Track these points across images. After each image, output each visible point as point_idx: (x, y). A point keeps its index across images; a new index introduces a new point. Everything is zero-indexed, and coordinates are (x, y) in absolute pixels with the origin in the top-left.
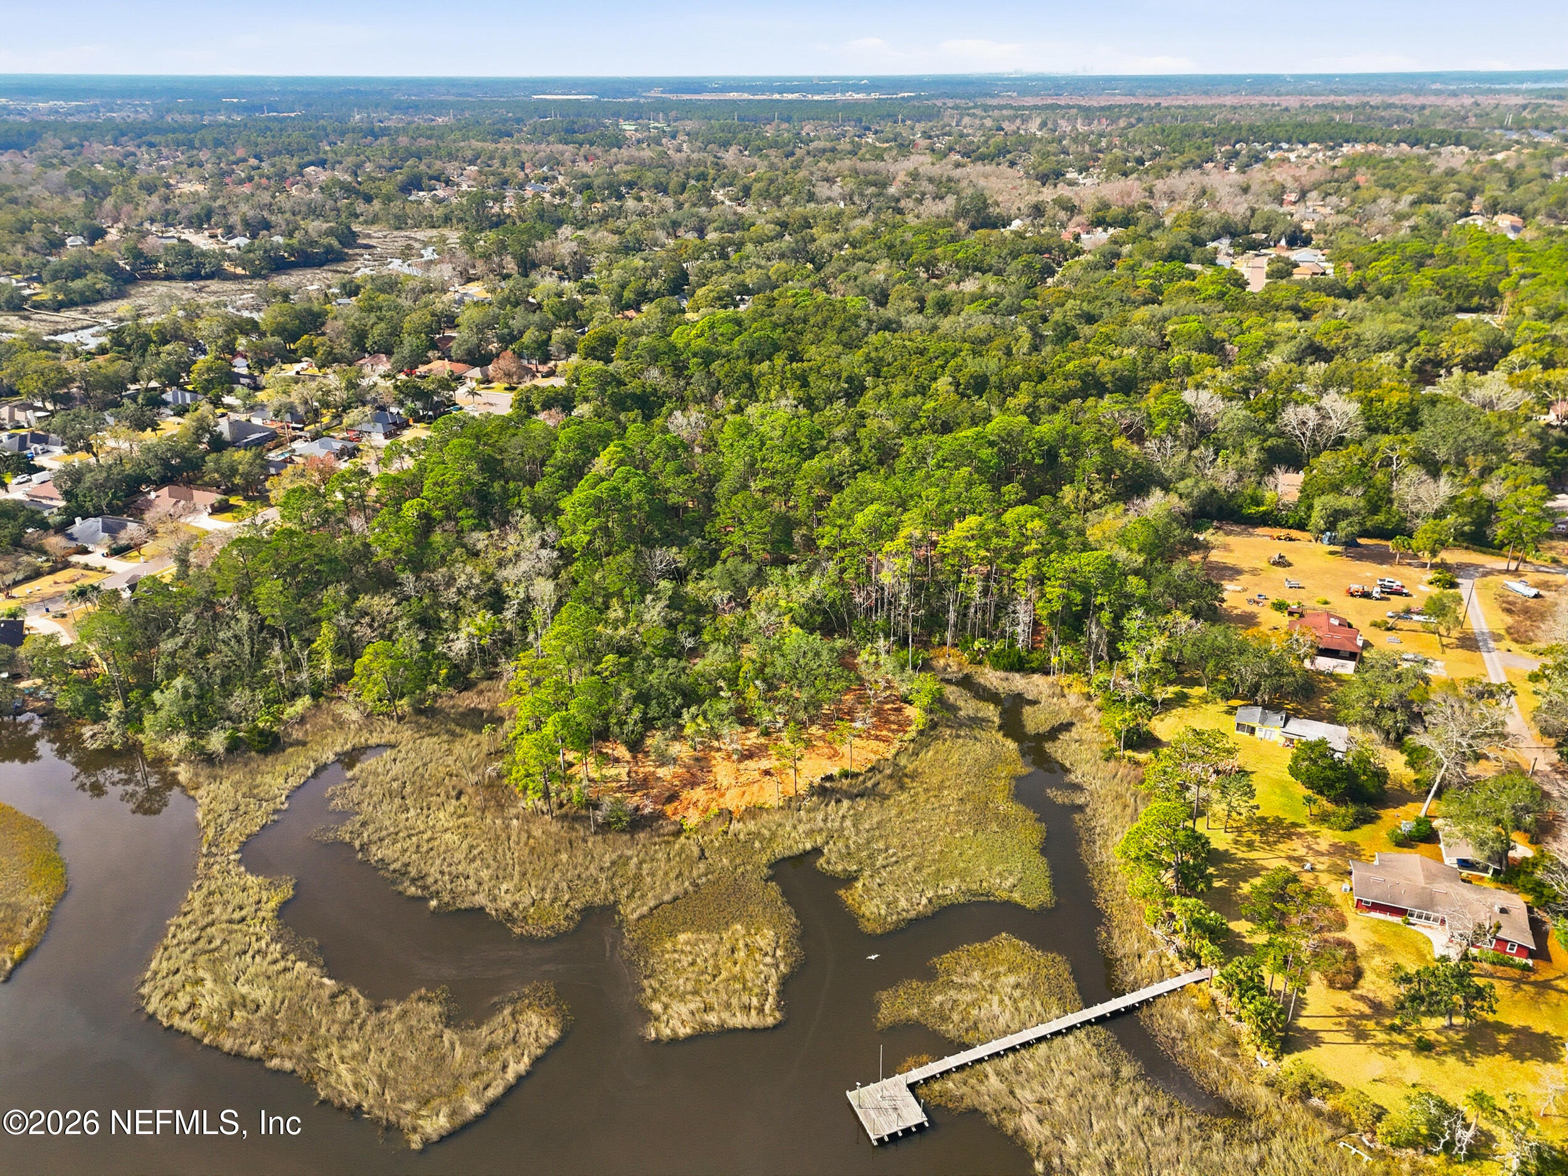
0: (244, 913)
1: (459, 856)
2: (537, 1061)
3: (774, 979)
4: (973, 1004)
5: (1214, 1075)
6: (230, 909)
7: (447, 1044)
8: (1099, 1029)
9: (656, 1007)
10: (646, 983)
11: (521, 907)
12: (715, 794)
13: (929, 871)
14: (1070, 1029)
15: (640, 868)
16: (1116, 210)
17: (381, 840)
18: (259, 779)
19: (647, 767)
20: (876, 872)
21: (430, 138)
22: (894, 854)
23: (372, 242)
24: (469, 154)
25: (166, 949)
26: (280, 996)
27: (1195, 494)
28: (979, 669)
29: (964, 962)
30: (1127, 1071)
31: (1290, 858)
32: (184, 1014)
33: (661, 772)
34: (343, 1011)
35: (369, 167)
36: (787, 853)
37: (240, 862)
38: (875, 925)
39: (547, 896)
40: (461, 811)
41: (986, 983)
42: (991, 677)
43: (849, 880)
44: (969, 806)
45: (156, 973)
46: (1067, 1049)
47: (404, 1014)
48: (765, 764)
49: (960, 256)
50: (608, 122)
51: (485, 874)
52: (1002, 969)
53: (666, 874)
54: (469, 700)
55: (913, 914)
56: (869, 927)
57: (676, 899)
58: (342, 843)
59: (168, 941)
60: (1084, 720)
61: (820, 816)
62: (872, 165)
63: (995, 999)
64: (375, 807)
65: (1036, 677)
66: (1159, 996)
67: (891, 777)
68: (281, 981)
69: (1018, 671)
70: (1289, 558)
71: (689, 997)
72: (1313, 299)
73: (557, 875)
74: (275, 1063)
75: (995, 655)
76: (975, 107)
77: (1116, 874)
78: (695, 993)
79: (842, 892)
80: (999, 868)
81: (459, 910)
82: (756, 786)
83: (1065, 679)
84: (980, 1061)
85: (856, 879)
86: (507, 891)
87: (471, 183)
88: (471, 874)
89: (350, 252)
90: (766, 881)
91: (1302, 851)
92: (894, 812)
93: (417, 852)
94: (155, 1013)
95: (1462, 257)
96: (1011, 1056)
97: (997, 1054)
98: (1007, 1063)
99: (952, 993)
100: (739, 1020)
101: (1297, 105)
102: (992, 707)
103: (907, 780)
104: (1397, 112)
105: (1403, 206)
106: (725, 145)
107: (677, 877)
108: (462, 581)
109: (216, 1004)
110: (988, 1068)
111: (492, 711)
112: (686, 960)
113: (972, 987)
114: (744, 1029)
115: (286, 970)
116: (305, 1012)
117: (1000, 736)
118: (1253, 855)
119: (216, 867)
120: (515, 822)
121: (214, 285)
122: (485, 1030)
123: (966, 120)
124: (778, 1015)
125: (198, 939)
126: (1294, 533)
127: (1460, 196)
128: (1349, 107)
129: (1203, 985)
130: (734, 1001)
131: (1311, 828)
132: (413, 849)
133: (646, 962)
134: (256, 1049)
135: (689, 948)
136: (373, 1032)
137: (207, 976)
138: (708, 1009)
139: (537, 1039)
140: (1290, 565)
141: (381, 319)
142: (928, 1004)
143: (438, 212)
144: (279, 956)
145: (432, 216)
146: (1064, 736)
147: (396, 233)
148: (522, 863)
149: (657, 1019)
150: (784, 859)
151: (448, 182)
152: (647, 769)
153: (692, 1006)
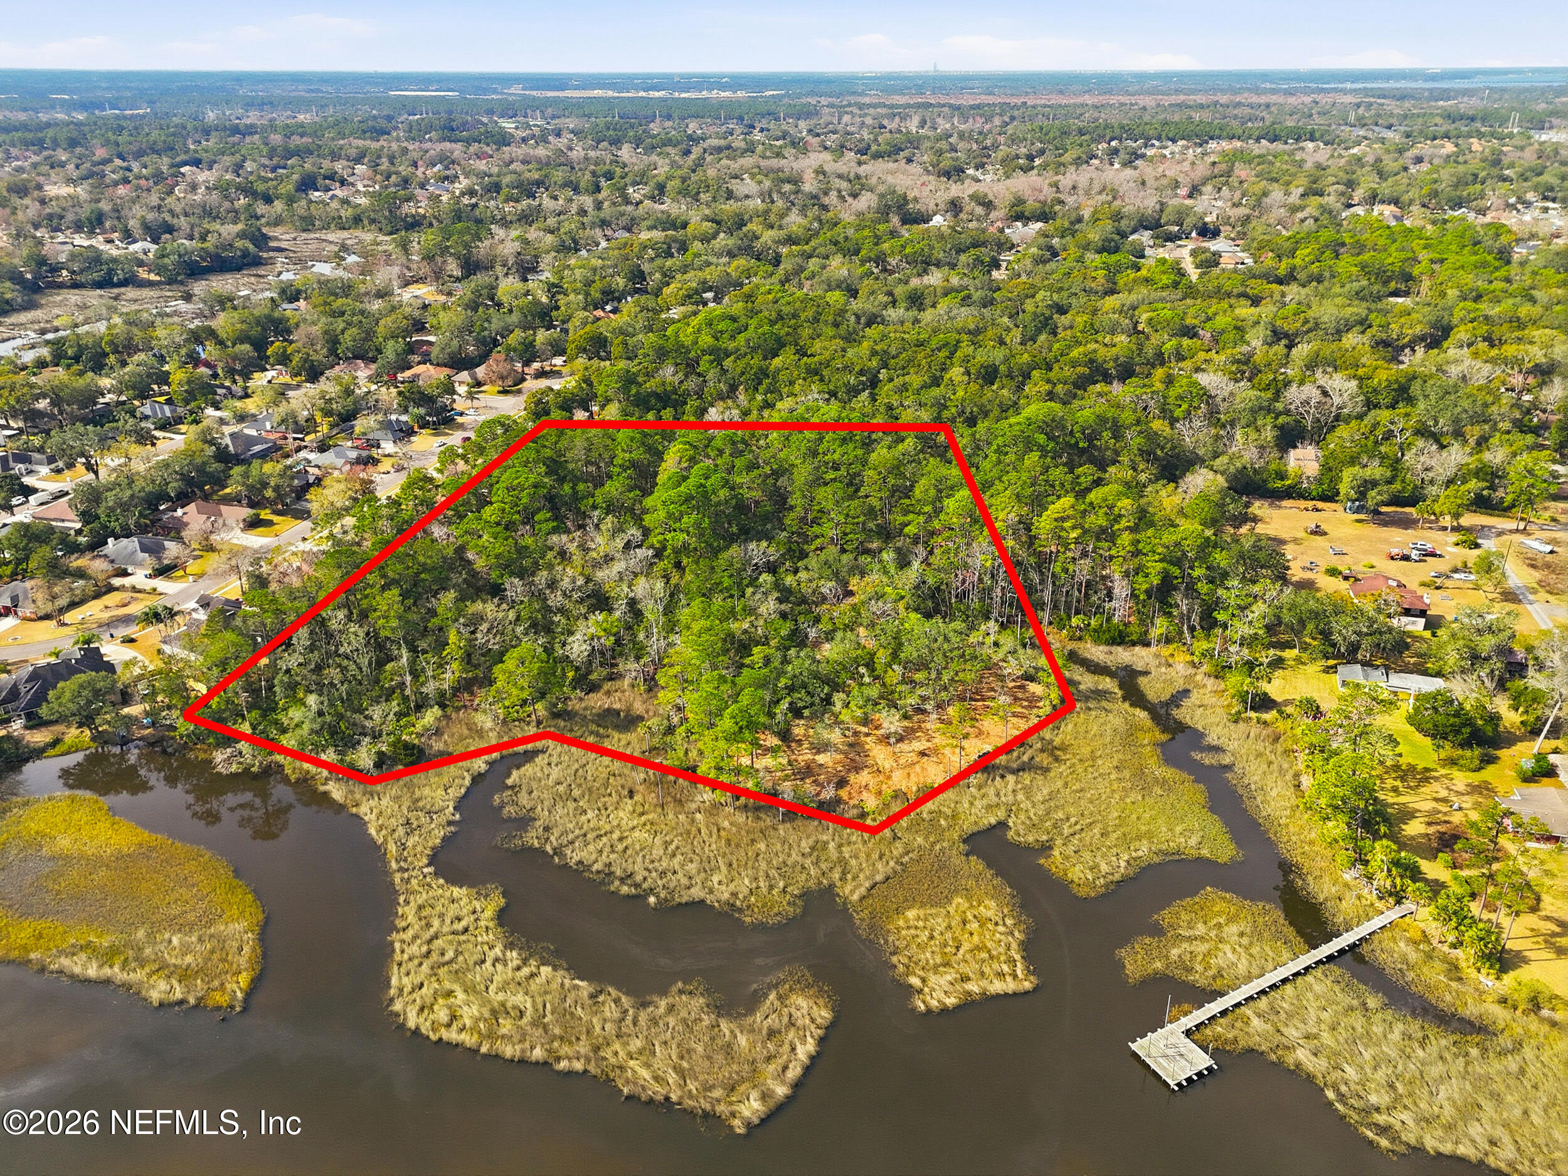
0: (464, 923)
1: (658, 852)
2: (821, 1041)
3: (1014, 946)
4: (1209, 953)
5: (1448, 998)
6: (448, 921)
7: (727, 1033)
8: (1332, 966)
9: (915, 981)
10: (894, 959)
11: (741, 896)
12: (881, 778)
13: (1115, 835)
14: (1307, 969)
15: (841, 852)
16: (1031, 205)
17: (572, 842)
18: (418, 793)
19: (805, 756)
20: (1066, 841)
21: (302, 136)
22: (1076, 823)
23: (284, 245)
24: (353, 152)
25: (400, 964)
26: (539, 1000)
27: (1232, 469)
28: (1081, 645)
29: (1185, 916)
30: (1372, 1002)
31: (1436, 800)
32: (449, 1025)
33: (821, 759)
34: (610, 1010)
35: (249, 166)
36: (975, 829)
37: (436, 874)
38: (1087, 889)
39: (762, 884)
40: (639, 809)
41: (1213, 934)
42: (1096, 652)
43: (1046, 848)
44: (1127, 774)
45: (401, 990)
46: (1310, 988)
47: (671, 1009)
48: (918, 746)
49: (908, 250)
50: (485, 120)
51: (692, 867)
52: (1221, 920)
53: (868, 856)
54: (598, 701)
55: (1117, 877)
56: (1083, 892)
57: (888, 878)
58: (531, 849)
59: (397, 957)
60: (1198, 686)
61: (991, 791)
62: (775, 163)
63: (1227, 948)
64: (550, 812)
65: (1137, 649)
66: (1374, 932)
67: (1042, 751)
68: (534, 986)
69: (1119, 644)
70: (1324, 527)
71: (941, 969)
72: (1257, 287)
73: (763, 865)
74: (563, 1065)
75: (1095, 631)
76: (850, 105)
77: (1287, 825)
78: (947, 964)
79: (1042, 861)
80: (1179, 829)
81: (680, 904)
82: (918, 768)
83: (1166, 651)
84: (1238, 1005)
85: (1051, 848)
86: (720, 883)
87: (366, 182)
88: (677, 867)
89: (265, 255)
90: (967, 855)
91: (1444, 793)
92: (1060, 784)
93: (613, 852)
94: (417, 1028)
95: (1369, 245)
96: (1264, 998)
97: (1251, 998)
98: (1263, 1003)
99: (1185, 945)
100: (998, 987)
101: (1153, 104)
102: (1108, 679)
103: (1058, 753)
104: (1248, 110)
105: (1294, 198)
106: (616, 142)
107: (881, 858)
108: (566, 583)
109: (476, 1013)
110: (1246, 1010)
111: (628, 710)
112: (924, 936)
113: (1202, 938)
114: (1006, 994)
115: (533, 975)
116: (572, 1014)
117: (1127, 705)
118: (1402, 799)
119: (414, 882)
120: (698, 816)
121: (130, 293)
122: (759, 1017)
123: (846, 118)
124: (1032, 978)
125: (429, 952)
126: (1320, 505)
127: (1341, 188)
128: (1202, 106)
129: (1407, 919)
130: (987, 970)
131: (1443, 771)
132: (607, 849)
133: (886, 941)
134: (538, 1054)
135: (921, 924)
136: (649, 1028)
137: (457, 987)
138: (965, 979)
139: (813, 1020)
140: (1325, 534)
141: (349, 324)
142: (1167, 957)
143: (347, 213)
144: (519, 962)
145: (340, 217)
146: (1186, 703)
147: (304, 235)
148: (724, 855)
149: (920, 991)
150: (973, 835)
151: (343, 182)
152: (806, 757)
153: (949, 978)
